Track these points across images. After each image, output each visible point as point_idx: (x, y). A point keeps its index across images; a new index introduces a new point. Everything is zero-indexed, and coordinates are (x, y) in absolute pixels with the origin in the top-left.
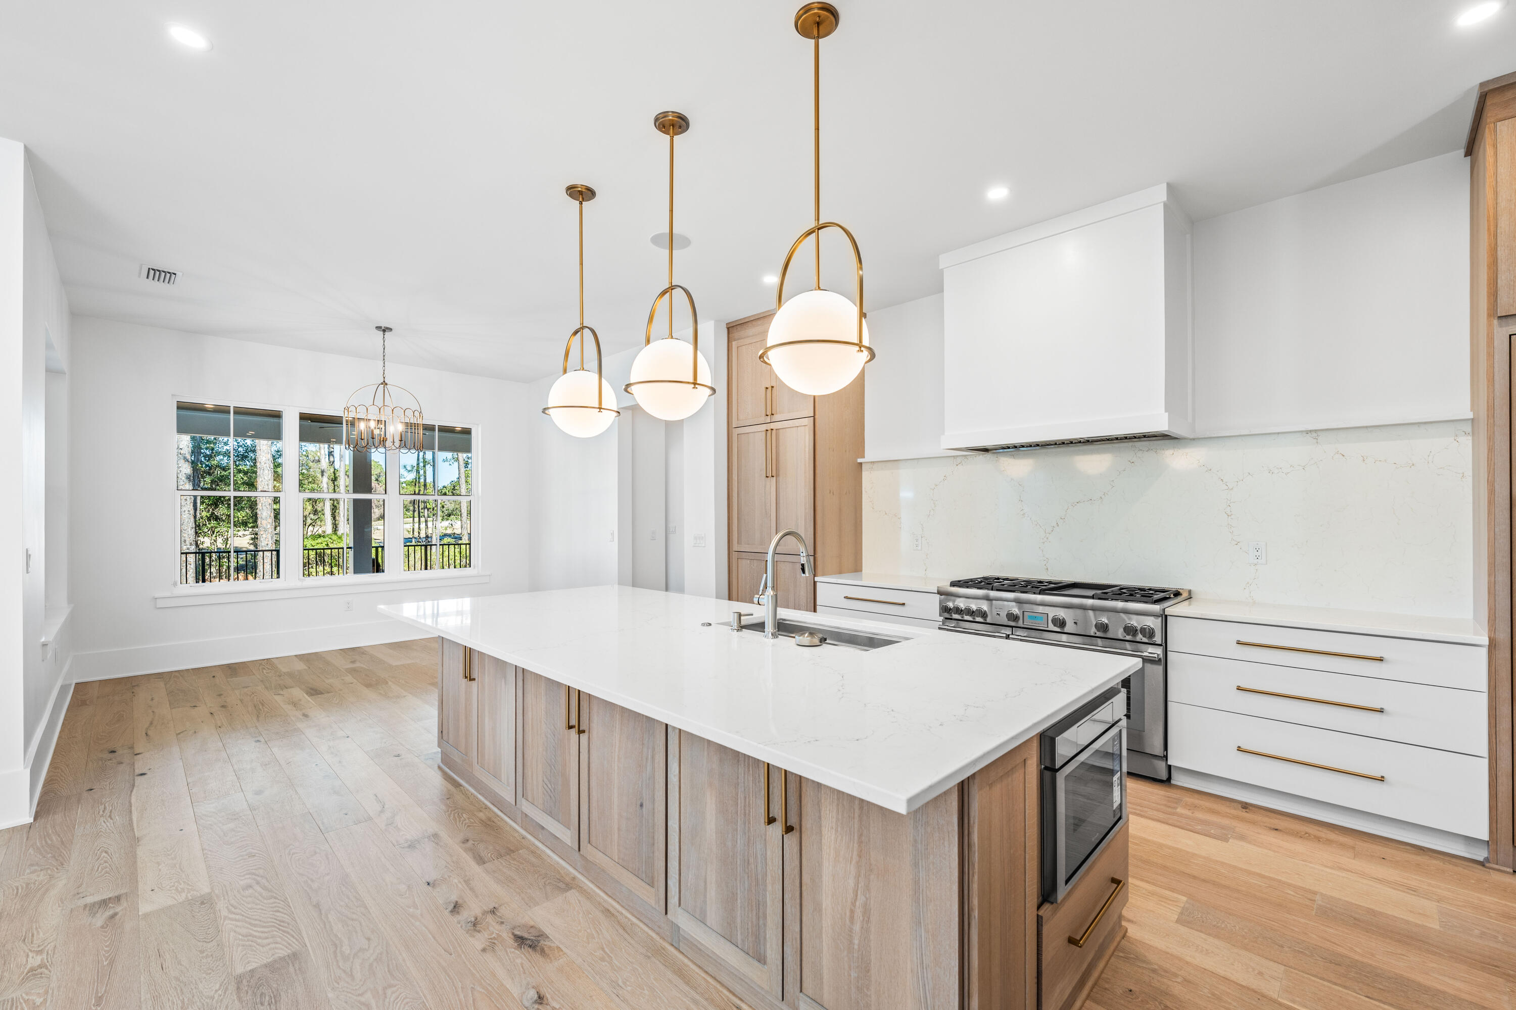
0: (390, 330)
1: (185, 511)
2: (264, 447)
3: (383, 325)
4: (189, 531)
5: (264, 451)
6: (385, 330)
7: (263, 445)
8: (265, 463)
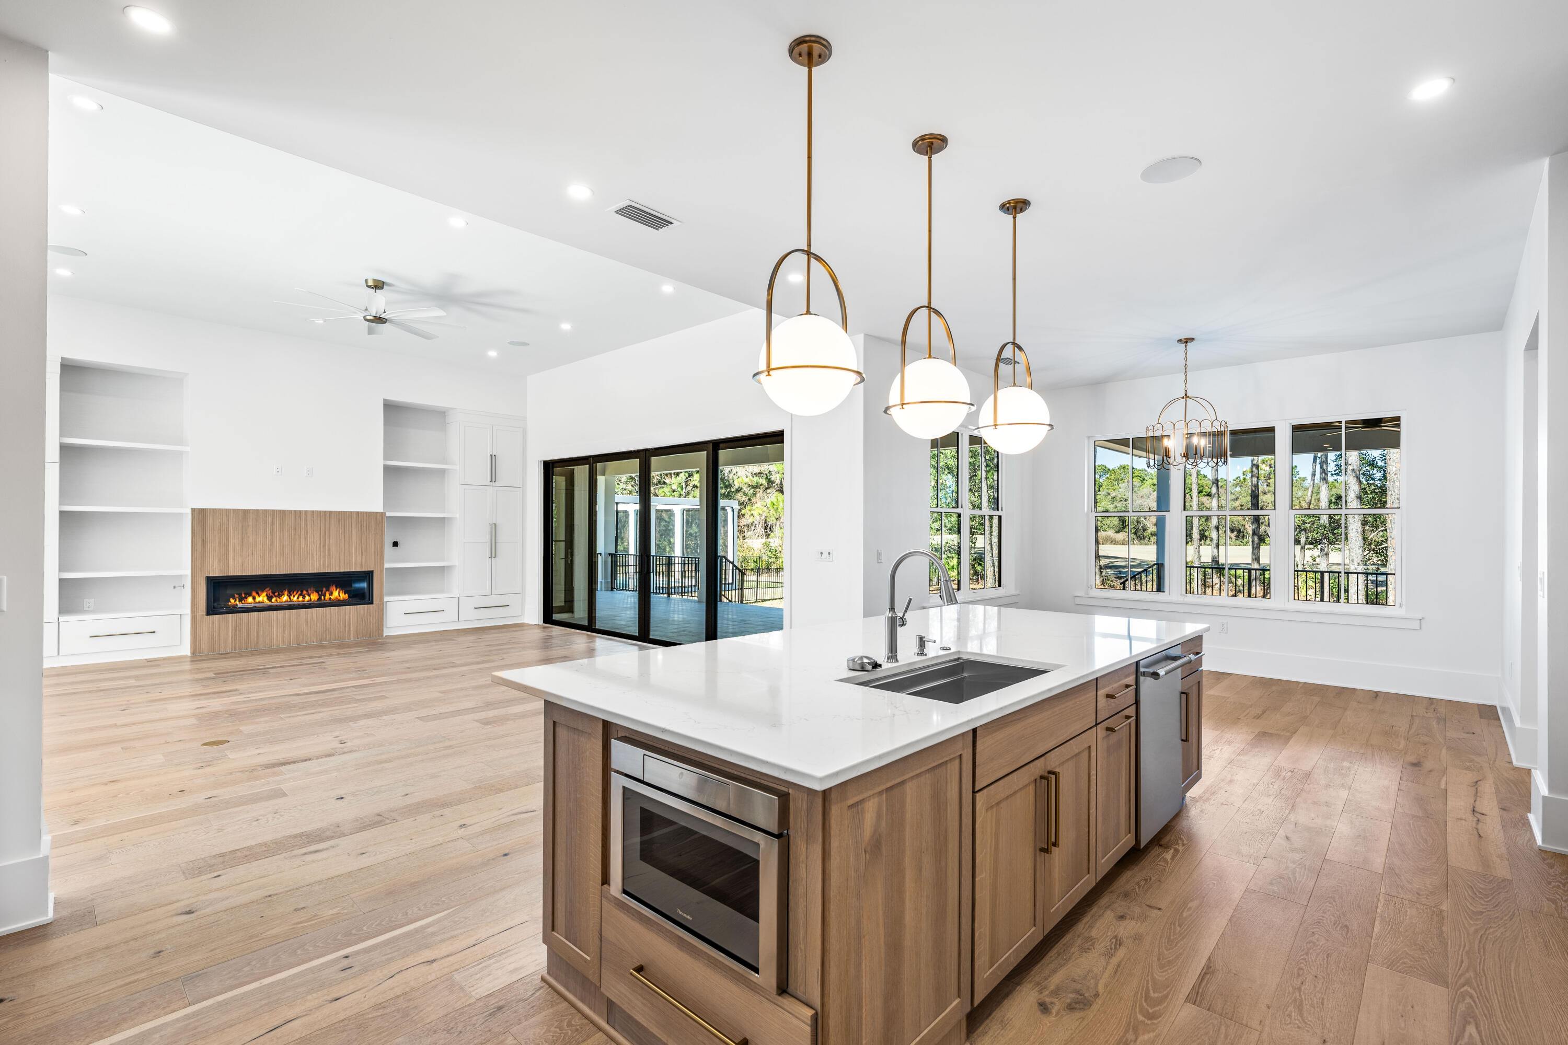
0: (1193, 339)
1: (1352, 529)
2: (1395, 455)
3: (1183, 337)
4: (1357, 549)
5: (1394, 460)
6: (1187, 341)
7: (1394, 453)
8: (1396, 474)
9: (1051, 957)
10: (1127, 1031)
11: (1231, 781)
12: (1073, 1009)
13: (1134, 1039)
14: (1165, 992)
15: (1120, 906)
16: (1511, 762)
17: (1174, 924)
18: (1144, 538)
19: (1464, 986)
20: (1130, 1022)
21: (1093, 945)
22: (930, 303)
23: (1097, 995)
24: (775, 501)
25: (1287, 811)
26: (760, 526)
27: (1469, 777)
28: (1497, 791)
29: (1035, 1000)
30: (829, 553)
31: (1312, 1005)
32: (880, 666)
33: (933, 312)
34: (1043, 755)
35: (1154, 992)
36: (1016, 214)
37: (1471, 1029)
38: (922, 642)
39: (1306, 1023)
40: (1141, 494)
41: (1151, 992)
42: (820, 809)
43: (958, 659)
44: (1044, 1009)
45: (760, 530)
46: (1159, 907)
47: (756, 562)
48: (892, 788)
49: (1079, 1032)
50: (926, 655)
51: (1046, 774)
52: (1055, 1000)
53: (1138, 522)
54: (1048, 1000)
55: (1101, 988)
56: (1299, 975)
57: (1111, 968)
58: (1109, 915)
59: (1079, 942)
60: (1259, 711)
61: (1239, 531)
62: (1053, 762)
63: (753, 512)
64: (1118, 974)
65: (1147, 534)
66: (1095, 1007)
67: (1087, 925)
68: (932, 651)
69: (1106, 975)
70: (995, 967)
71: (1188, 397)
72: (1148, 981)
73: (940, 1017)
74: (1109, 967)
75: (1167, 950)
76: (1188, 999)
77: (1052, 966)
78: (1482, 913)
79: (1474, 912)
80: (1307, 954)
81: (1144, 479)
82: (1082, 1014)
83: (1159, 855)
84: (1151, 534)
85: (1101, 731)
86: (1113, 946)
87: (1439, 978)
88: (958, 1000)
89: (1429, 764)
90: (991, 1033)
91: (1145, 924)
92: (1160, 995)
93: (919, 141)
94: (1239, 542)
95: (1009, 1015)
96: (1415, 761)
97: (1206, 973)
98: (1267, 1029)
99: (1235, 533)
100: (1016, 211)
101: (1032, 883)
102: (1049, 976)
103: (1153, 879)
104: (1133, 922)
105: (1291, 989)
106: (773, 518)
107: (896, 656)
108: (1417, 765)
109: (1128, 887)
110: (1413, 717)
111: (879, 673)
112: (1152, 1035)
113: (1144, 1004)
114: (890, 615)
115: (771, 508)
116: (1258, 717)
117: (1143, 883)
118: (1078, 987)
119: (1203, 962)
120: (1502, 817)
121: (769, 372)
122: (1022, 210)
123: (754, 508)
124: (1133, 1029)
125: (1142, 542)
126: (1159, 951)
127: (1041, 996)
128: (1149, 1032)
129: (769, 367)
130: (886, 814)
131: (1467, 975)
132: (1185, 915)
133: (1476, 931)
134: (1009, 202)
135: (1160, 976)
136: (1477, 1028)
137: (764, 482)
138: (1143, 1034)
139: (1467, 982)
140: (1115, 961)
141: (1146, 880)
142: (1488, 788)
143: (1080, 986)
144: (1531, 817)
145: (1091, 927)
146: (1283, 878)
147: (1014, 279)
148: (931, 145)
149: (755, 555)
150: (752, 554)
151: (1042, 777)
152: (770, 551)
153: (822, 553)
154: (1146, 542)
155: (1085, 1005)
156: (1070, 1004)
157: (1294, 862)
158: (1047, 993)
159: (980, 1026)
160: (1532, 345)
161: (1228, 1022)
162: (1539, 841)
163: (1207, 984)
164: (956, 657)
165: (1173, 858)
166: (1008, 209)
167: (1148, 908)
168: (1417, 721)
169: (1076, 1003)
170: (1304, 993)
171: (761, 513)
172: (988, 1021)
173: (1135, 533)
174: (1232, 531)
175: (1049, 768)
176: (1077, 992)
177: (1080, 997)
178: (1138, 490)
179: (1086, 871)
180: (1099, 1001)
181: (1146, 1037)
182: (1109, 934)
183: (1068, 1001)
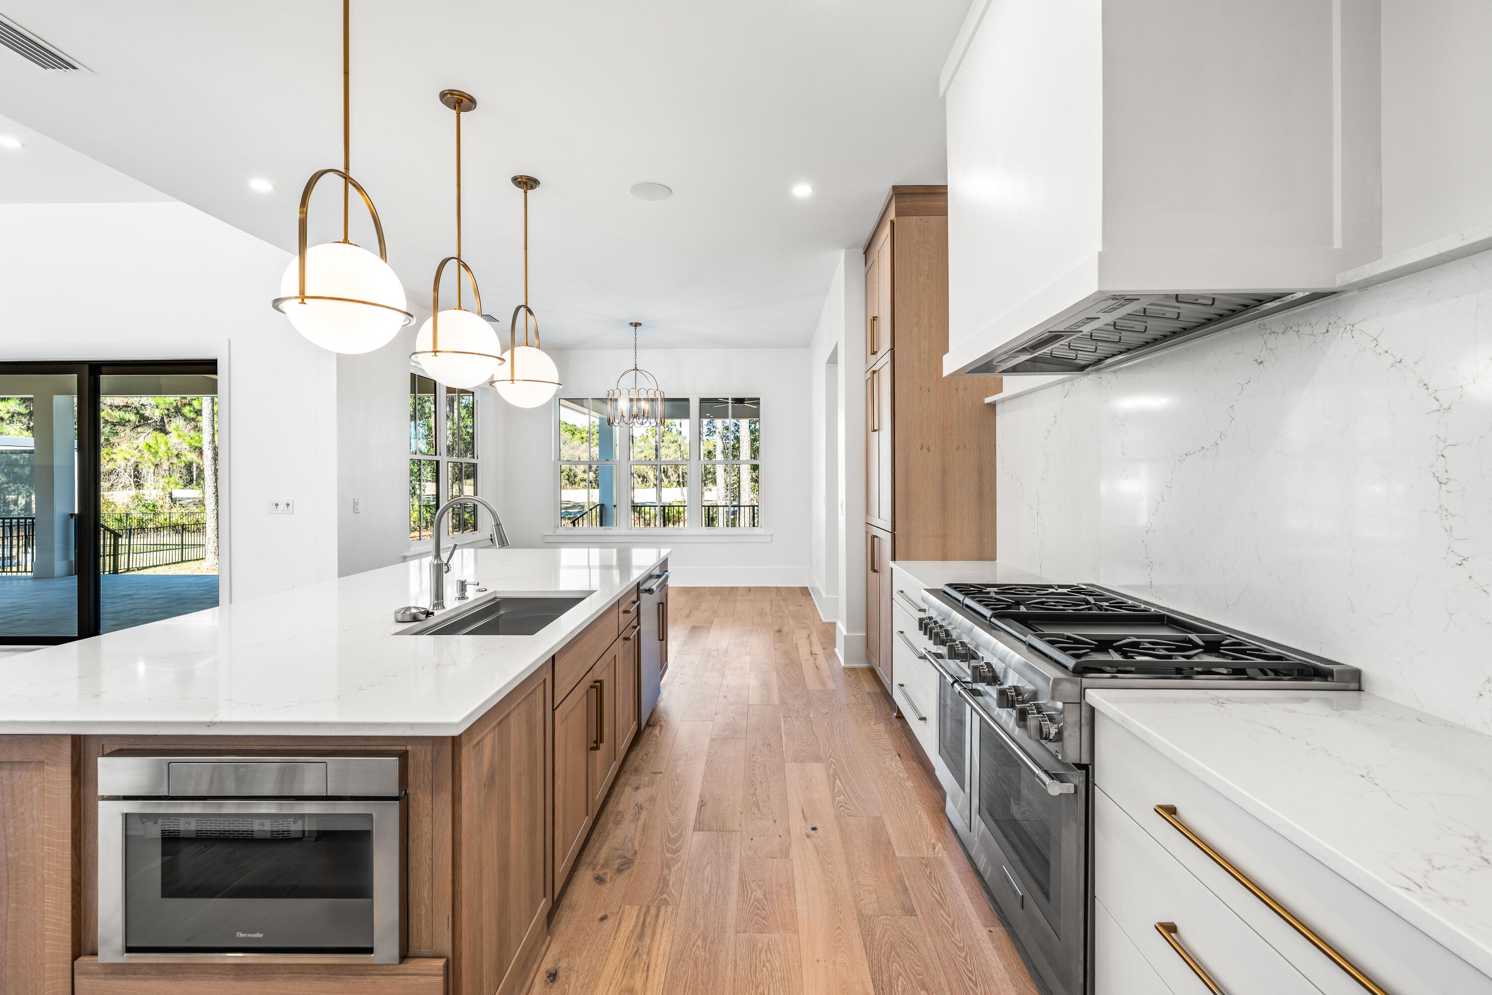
0: (640, 324)
3: (634, 321)
6: (636, 325)
9: (594, 839)
10: (662, 869)
11: (683, 666)
12: (621, 871)
13: (668, 873)
14: (680, 830)
15: (634, 780)
16: (821, 620)
17: (673, 780)
18: (575, 484)
19: (829, 758)
20: (663, 863)
21: (622, 817)
22: (459, 255)
23: (635, 853)
24: (152, 442)
25: (721, 679)
26: (126, 474)
27: (805, 633)
28: (819, 639)
29: (592, 877)
30: (288, 505)
31: (764, 802)
32: (432, 613)
33: (462, 265)
34: (591, 668)
35: (673, 834)
36: (527, 189)
37: (838, 782)
38: (463, 586)
39: (763, 814)
40: (572, 446)
41: (671, 834)
42: (450, 755)
43: (495, 598)
44: (600, 880)
45: (126, 478)
46: (660, 771)
47: (120, 520)
48: (501, 721)
49: (631, 886)
50: (467, 598)
51: (593, 684)
52: (607, 870)
53: (570, 470)
54: (601, 873)
55: (637, 847)
56: (753, 786)
57: (639, 829)
58: (628, 790)
59: (612, 819)
60: (687, 612)
61: (644, 477)
62: (597, 674)
63: (113, 456)
64: (646, 831)
65: (577, 480)
66: (637, 862)
67: (615, 804)
68: (471, 593)
69: (638, 835)
70: (566, 860)
71: (637, 370)
72: (667, 827)
73: (534, 921)
74: (638, 829)
75: (673, 800)
76: (695, 830)
77: (597, 845)
78: (828, 713)
79: (825, 714)
80: (753, 770)
81: (574, 433)
82: (629, 872)
83: (651, 733)
84: (581, 480)
85: (620, 642)
86: (637, 812)
87: (818, 759)
88: (544, 900)
89: (785, 630)
90: (563, 920)
91: (654, 787)
92: (677, 834)
93: (447, 94)
94: (643, 485)
95: (575, 898)
96: (778, 629)
97: (701, 806)
98: (744, 827)
99: (641, 478)
100: (527, 186)
101: (586, 779)
102: (597, 854)
103: (651, 752)
104: (646, 788)
105: (750, 796)
106: (150, 464)
107: (443, 602)
108: (779, 631)
109: (636, 764)
110: (771, 600)
111: (432, 621)
112: (679, 864)
113: (669, 845)
114: (435, 562)
115: (145, 451)
116: (688, 616)
117: (645, 757)
118: (620, 852)
119: (697, 799)
120: (824, 654)
121: (303, 300)
122: (532, 188)
123: (115, 451)
124: (666, 865)
125: (573, 486)
126: (668, 803)
127: (595, 872)
128: (677, 863)
129: (304, 294)
130: (498, 746)
131: (829, 752)
132: (678, 771)
133: (828, 724)
134: (521, 177)
135: (673, 821)
136: (840, 780)
137: (133, 418)
138: (674, 866)
139: (831, 756)
140: (641, 822)
141: (647, 754)
142: (814, 638)
143: (621, 851)
144: (836, 650)
145: (617, 804)
146: (729, 725)
147: (526, 248)
148: (459, 102)
149: (117, 512)
150: (113, 510)
151: (591, 687)
152: (144, 506)
153: (277, 505)
154: (576, 486)
155: (629, 864)
156: (618, 869)
157: (733, 712)
158: (599, 867)
159: (553, 918)
160: (833, 360)
161: (722, 833)
162: (843, 663)
163: (703, 814)
164: (492, 597)
165: (660, 733)
166: (520, 182)
167: (653, 775)
168: (774, 603)
169: (622, 865)
170: (758, 796)
171: (128, 457)
172: (558, 911)
173: (568, 479)
174: (639, 477)
175: (595, 679)
176: (621, 857)
177: (624, 860)
178: (570, 442)
179: (613, 758)
180: (638, 856)
181: (676, 868)
182: (632, 804)
183: (616, 866)
